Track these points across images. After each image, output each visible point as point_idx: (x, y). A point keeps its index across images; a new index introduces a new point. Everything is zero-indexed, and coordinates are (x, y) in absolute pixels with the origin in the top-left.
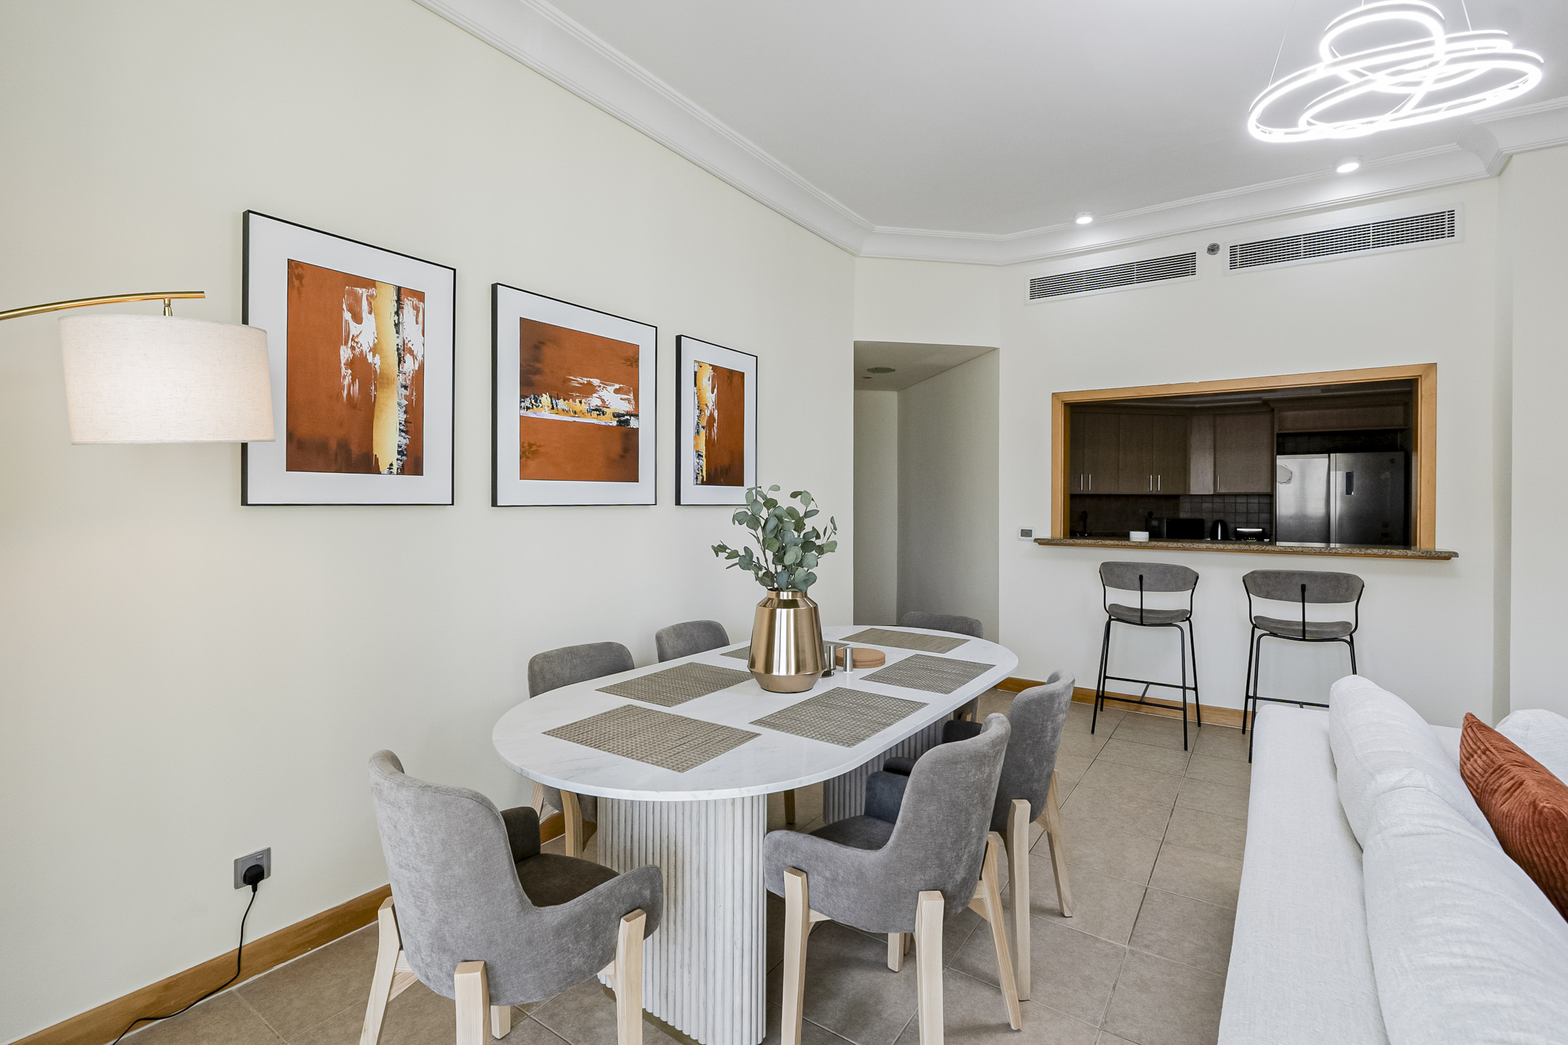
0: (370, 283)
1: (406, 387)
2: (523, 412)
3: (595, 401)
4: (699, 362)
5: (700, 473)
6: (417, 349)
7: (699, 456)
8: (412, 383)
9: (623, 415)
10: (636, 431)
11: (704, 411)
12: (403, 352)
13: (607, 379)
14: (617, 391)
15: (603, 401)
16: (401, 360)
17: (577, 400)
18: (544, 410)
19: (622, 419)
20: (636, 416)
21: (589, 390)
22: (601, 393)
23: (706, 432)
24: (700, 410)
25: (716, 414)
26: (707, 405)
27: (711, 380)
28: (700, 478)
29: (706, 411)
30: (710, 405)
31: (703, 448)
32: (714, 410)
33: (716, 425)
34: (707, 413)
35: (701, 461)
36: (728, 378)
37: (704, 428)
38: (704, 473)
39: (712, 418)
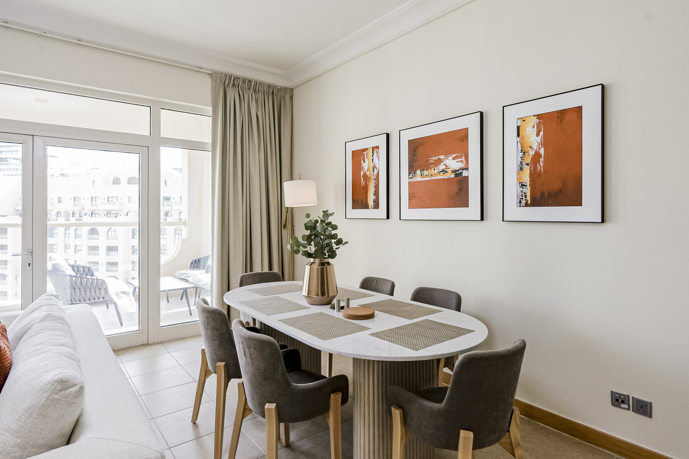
0: (366, 150)
1: (375, 180)
2: (410, 180)
3: (442, 167)
4: (521, 118)
5: (524, 198)
6: (377, 166)
7: (523, 185)
8: (376, 178)
9: (458, 170)
10: (467, 178)
11: (528, 152)
12: (374, 167)
13: (447, 154)
14: (454, 159)
15: (446, 166)
16: (374, 171)
17: (433, 169)
18: (418, 178)
19: (457, 173)
20: (467, 169)
21: (439, 161)
22: (445, 162)
23: (531, 167)
24: (524, 153)
25: (542, 151)
26: (531, 147)
27: (535, 126)
28: (524, 202)
29: (531, 152)
30: (535, 146)
31: (527, 180)
32: (539, 148)
33: (542, 160)
34: (532, 153)
35: (524, 190)
36: (558, 118)
37: (528, 164)
38: (529, 198)
39: (537, 155)
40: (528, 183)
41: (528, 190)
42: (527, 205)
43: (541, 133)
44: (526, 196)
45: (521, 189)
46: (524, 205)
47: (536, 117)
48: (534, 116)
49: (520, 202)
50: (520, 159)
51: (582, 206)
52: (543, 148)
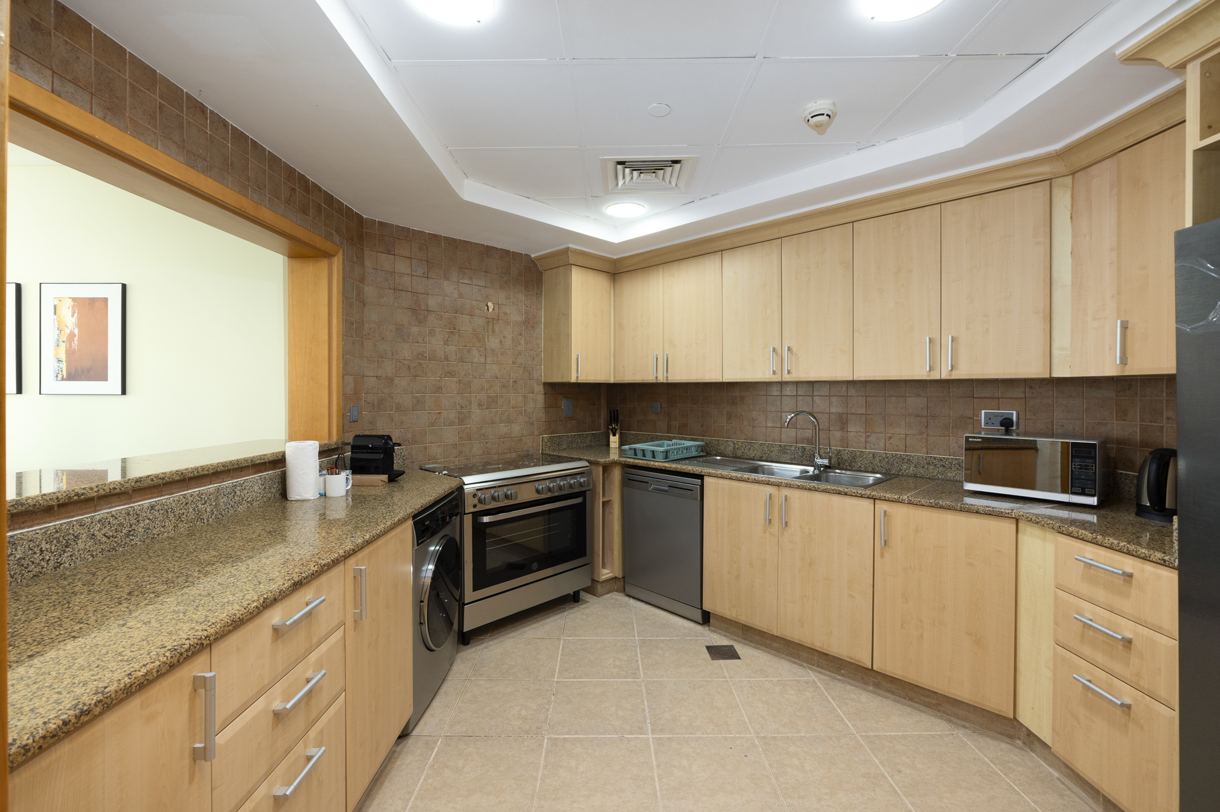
4: (58, 298)
5: (61, 373)
7: (59, 361)
11: (64, 330)
23: (66, 345)
24: (60, 330)
25: (76, 331)
26: (66, 326)
27: (71, 308)
28: (60, 376)
29: (66, 330)
30: (70, 326)
31: (63, 356)
32: (74, 328)
33: (76, 339)
34: (68, 331)
35: (61, 365)
36: (89, 304)
37: (64, 342)
38: (64, 373)
39: (71, 336)
40: (64, 359)
41: (64, 366)
42: (63, 379)
43: (76, 315)
44: (62, 371)
45: (58, 365)
46: (61, 379)
47: (71, 300)
48: (70, 298)
49: (57, 376)
50: (57, 336)
51: (107, 381)
52: (77, 329)
